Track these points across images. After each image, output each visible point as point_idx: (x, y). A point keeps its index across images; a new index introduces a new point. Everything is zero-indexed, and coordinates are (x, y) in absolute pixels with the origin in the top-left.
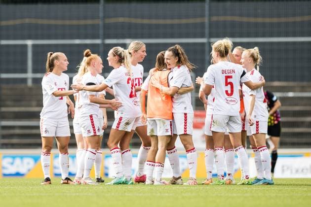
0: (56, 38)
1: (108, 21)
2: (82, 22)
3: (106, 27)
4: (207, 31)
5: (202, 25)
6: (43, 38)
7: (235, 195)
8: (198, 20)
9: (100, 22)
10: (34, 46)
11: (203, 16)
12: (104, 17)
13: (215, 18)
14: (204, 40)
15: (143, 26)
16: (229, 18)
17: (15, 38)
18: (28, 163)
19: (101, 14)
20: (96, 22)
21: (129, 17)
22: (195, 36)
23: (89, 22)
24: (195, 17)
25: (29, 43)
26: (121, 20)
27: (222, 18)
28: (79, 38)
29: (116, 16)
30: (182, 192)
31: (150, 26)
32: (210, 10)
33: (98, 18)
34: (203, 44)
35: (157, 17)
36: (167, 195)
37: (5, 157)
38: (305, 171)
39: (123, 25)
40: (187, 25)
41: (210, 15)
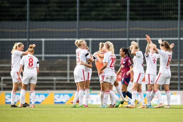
0: (56, 38)
1: (80, 30)
2: (68, 30)
3: (80, 32)
4: (128, 35)
5: (125, 32)
6: (49, 38)
7: (141, 113)
8: (124, 30)
9: (76, 30)
10: (45, 41)
11: (126, 27)
12: (79, 28)
13: (131, 29)
14: (126, 39)
15: (97, 32)
16: (138, 29)
17: (36, 37)
18: (42, 97)
19: (77, 26)
20: (75, 30)
21: (91, 27)
22: (122, 37)
23: (72, 30)
24: (122, 28)
25: (43, 40)
26: (87, 29)
27: (134, 29)
28: (66, 38)
29: (85, 27)
30: (115, 111)
31: (101, 32)
32: (129, 25)
33: (76, 28)
34: (126, 41)
35: (104, 28)
36: (108, 112)
37: (6, 94)
38: (174, 101)
39: (88, 31)
40: (118, 32)
41: (129, 27)
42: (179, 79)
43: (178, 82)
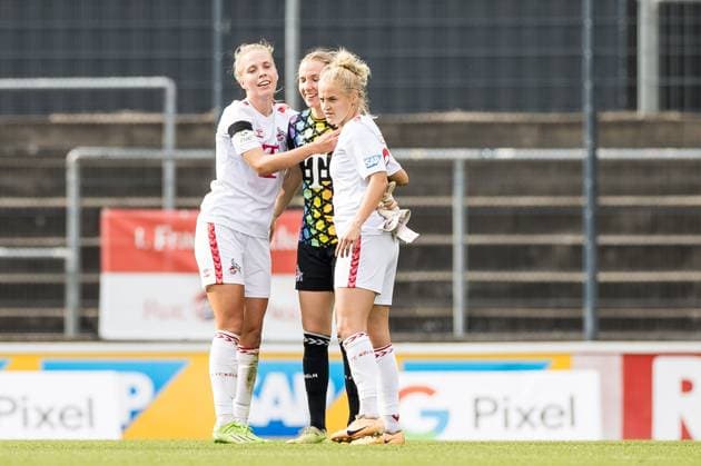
42: (589, 258)
43: (583, 277)
